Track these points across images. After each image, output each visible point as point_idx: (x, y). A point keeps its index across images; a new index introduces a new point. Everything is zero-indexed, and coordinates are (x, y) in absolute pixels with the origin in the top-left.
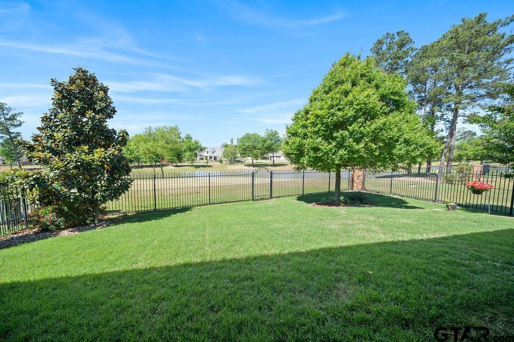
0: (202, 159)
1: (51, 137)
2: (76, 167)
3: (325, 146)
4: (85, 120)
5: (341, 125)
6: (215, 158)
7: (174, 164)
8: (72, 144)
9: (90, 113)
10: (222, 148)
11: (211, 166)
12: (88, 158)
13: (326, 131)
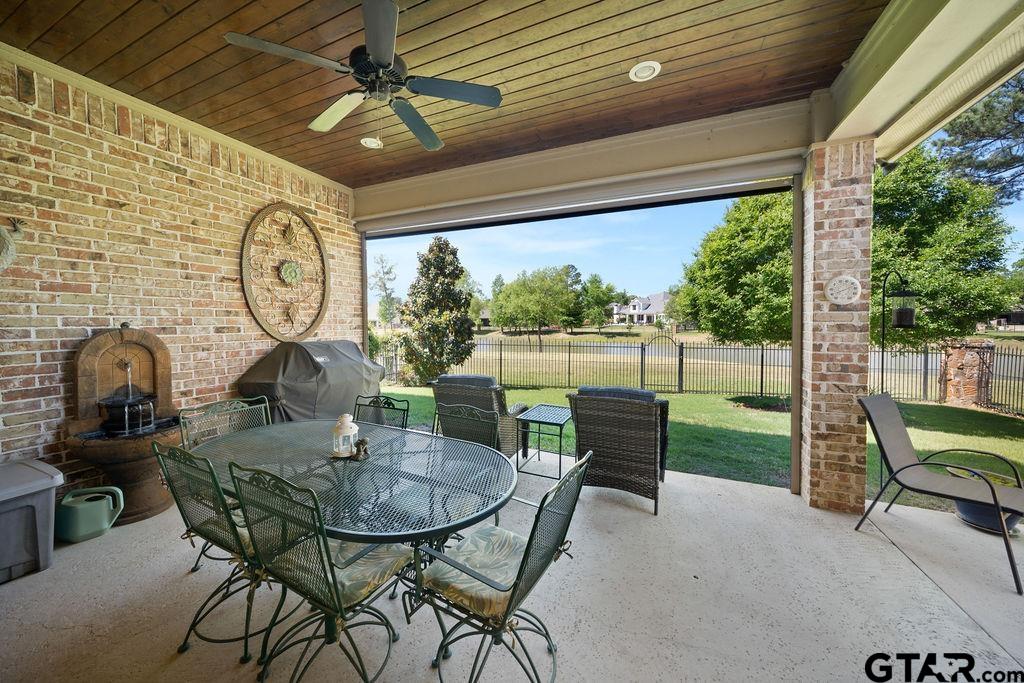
0: (623, 320)
1: (415, 302)
2: (429, 329)
3: (728, 301)
4: (437, 285)
5: (750, 265)
6: (650, 319)
7: (569, 330)
8: (428, 307)
9: (441, 279)
10: (665, 297)
11: (637, 335)
12: (436, 321)
13: (730, 275)
